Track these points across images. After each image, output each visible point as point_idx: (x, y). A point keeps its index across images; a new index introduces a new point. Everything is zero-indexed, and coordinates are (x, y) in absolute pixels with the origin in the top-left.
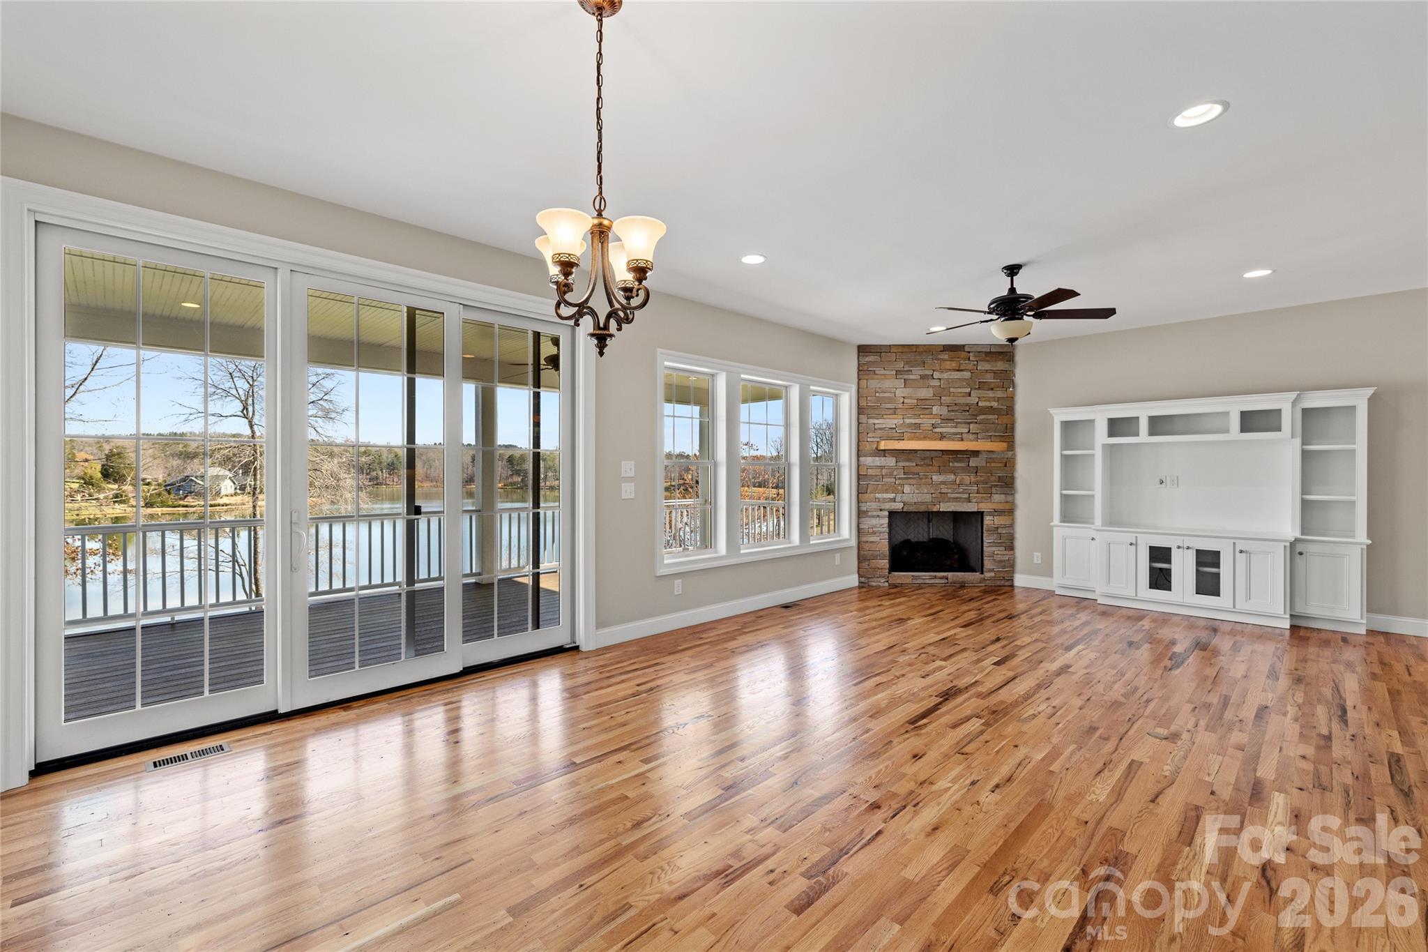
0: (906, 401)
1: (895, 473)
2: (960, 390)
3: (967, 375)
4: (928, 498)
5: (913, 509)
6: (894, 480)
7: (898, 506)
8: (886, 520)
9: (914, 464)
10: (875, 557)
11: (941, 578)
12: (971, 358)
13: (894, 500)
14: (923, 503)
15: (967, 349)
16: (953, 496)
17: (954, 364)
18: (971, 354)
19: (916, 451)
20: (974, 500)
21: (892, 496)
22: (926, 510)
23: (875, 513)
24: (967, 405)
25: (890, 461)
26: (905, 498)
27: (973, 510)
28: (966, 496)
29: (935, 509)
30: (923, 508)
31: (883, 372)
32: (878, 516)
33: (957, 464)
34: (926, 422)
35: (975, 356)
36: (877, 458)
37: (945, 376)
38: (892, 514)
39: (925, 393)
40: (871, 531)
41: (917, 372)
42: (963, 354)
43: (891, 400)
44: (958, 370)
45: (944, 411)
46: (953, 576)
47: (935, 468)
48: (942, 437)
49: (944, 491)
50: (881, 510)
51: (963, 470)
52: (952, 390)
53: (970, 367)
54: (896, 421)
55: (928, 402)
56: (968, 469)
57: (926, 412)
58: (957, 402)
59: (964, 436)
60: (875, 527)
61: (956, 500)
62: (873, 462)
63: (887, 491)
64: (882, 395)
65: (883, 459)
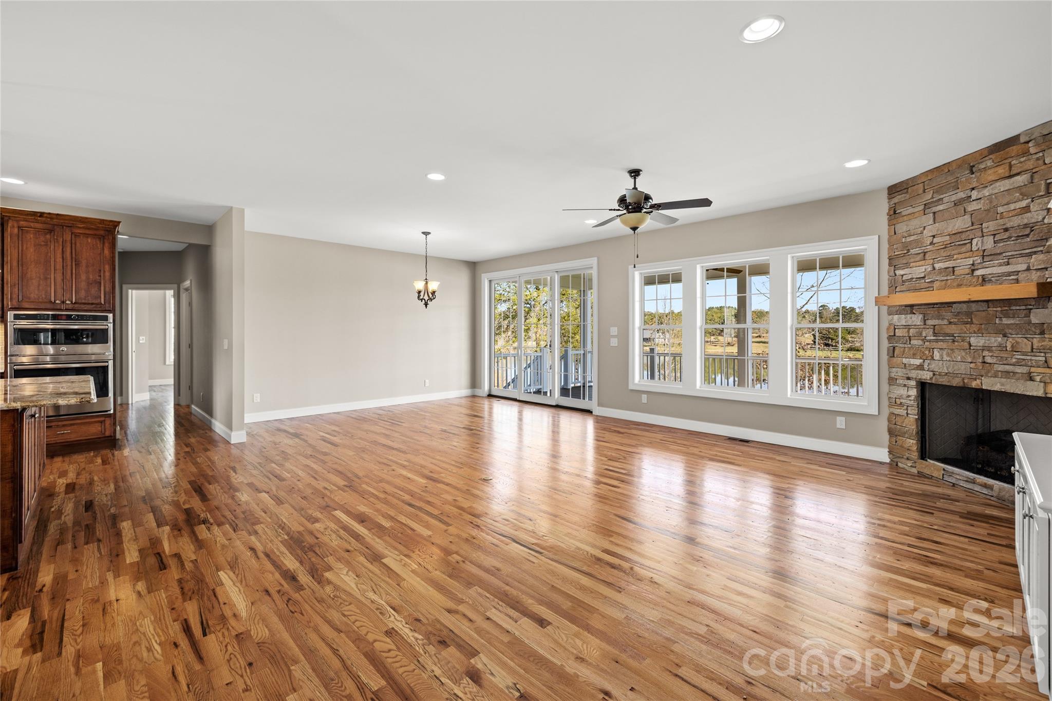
0: (935, 240)
1: (924, 334)
2: (1012, 206)
3: (1020, 180)
4: (963, 368)
5: (944, 381)
6: (920, 342)
7: (926, 376)
8: (913, 392)
9: (945, 322)
10: (903, 434)
11: (985, 486)
12: (1032, 150)
13: (920, 367)
14: (955, 375)
15: (1022, 140)
16: (1001, 368)
17: (1002, 171)
18: (1030, 144)
19: (950, 304)
20: (1038, 379)
21: (918, 362)
22: (961, 384)
23: (901, 382)
24: (1026, 226)
25: (917, 319)
26: (933, 366)
27: (1035, 394)
28: (1024, 370)
29: (974, 384)
30: (956, 382)
31: (911, 210)
32: (905, 385)
33: (1005, 321)
34: (963, 264)
35: (1037, 145)
36: (903, 316)
37: (986, 192)
38: (923, 386)
39: (962, 223)
40: (898, 401)
41: (950, 197)
42: (1014, 150)
43: (918, 243)
44: (1010, 177)
45: (989, 243)
46: (1000, 490)
47: (975, 328)
48: (984, 280)
49: (988, 360)
50: (908, 378)
51: (1018, 328)
52: (1000, 210)
53: (1030, 165)
54: (923, 269)
55: (964, 236)
56: (1026, 329)
57: (964, 249)
58: (1008, 225)
59: (1021, 276)
60: (901, 397)
61: (1007, 374)
62: (899, 320)
63: (914, 356)
64: (909, 239)
65: (909, 316)
